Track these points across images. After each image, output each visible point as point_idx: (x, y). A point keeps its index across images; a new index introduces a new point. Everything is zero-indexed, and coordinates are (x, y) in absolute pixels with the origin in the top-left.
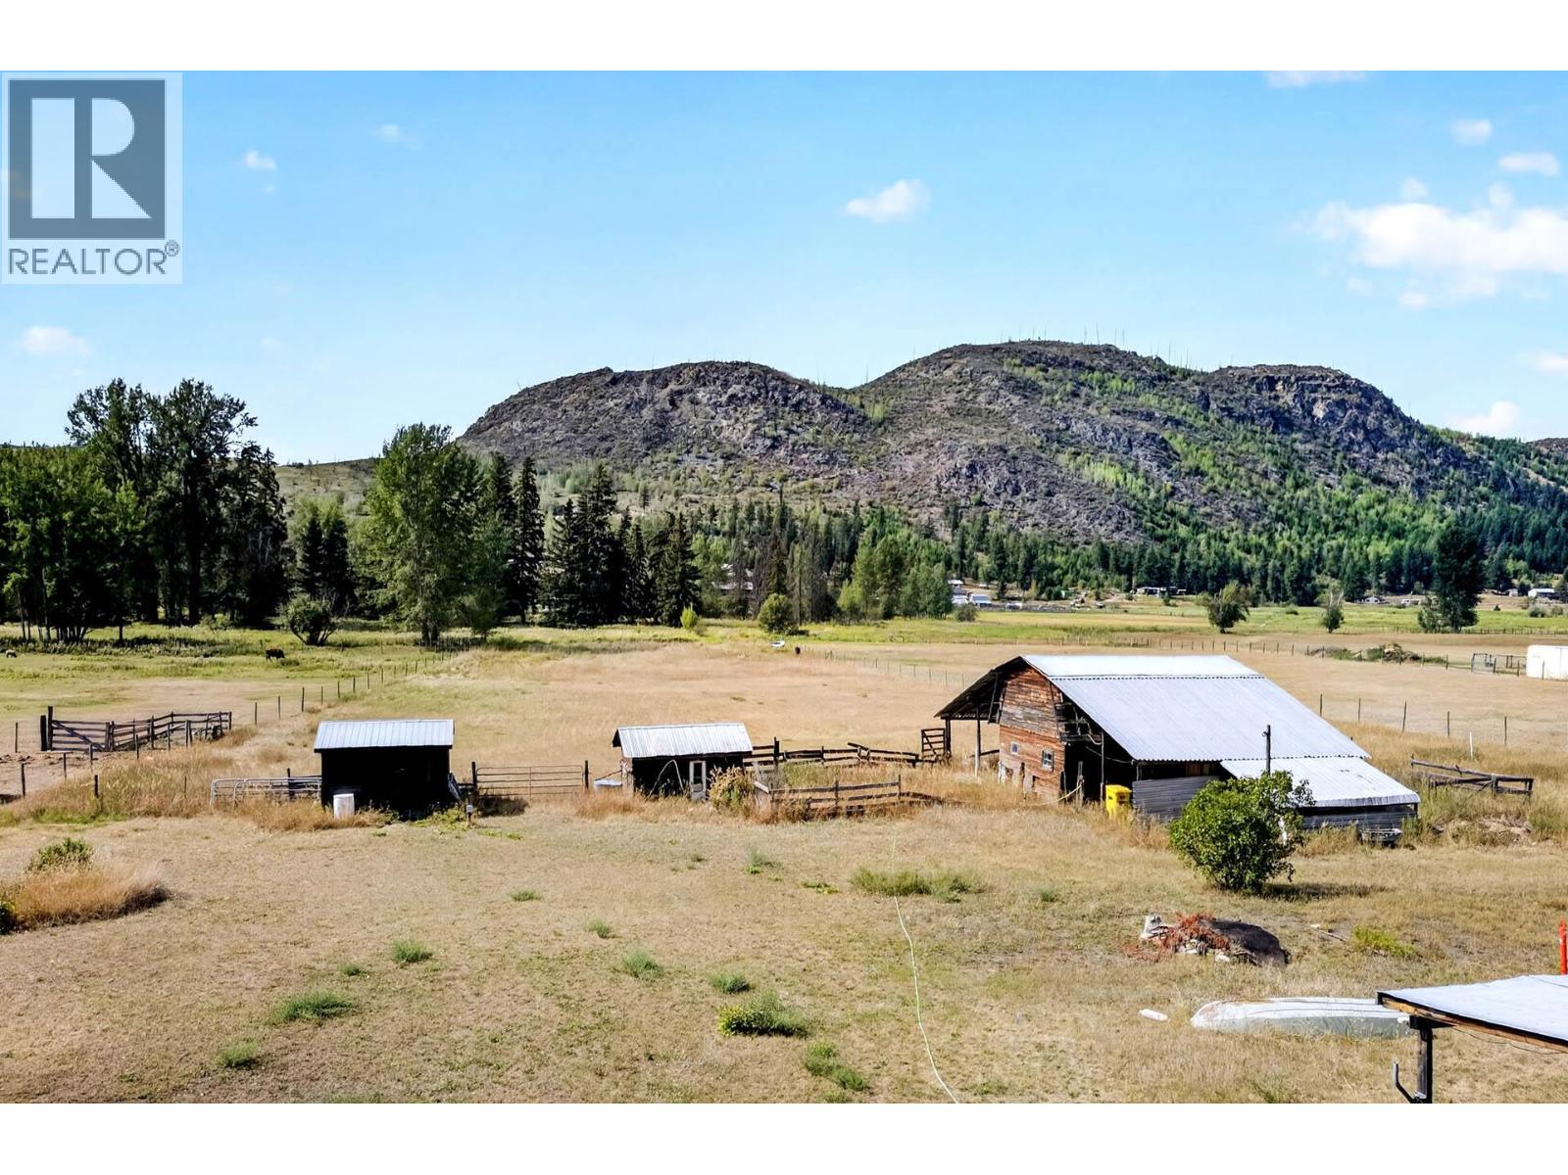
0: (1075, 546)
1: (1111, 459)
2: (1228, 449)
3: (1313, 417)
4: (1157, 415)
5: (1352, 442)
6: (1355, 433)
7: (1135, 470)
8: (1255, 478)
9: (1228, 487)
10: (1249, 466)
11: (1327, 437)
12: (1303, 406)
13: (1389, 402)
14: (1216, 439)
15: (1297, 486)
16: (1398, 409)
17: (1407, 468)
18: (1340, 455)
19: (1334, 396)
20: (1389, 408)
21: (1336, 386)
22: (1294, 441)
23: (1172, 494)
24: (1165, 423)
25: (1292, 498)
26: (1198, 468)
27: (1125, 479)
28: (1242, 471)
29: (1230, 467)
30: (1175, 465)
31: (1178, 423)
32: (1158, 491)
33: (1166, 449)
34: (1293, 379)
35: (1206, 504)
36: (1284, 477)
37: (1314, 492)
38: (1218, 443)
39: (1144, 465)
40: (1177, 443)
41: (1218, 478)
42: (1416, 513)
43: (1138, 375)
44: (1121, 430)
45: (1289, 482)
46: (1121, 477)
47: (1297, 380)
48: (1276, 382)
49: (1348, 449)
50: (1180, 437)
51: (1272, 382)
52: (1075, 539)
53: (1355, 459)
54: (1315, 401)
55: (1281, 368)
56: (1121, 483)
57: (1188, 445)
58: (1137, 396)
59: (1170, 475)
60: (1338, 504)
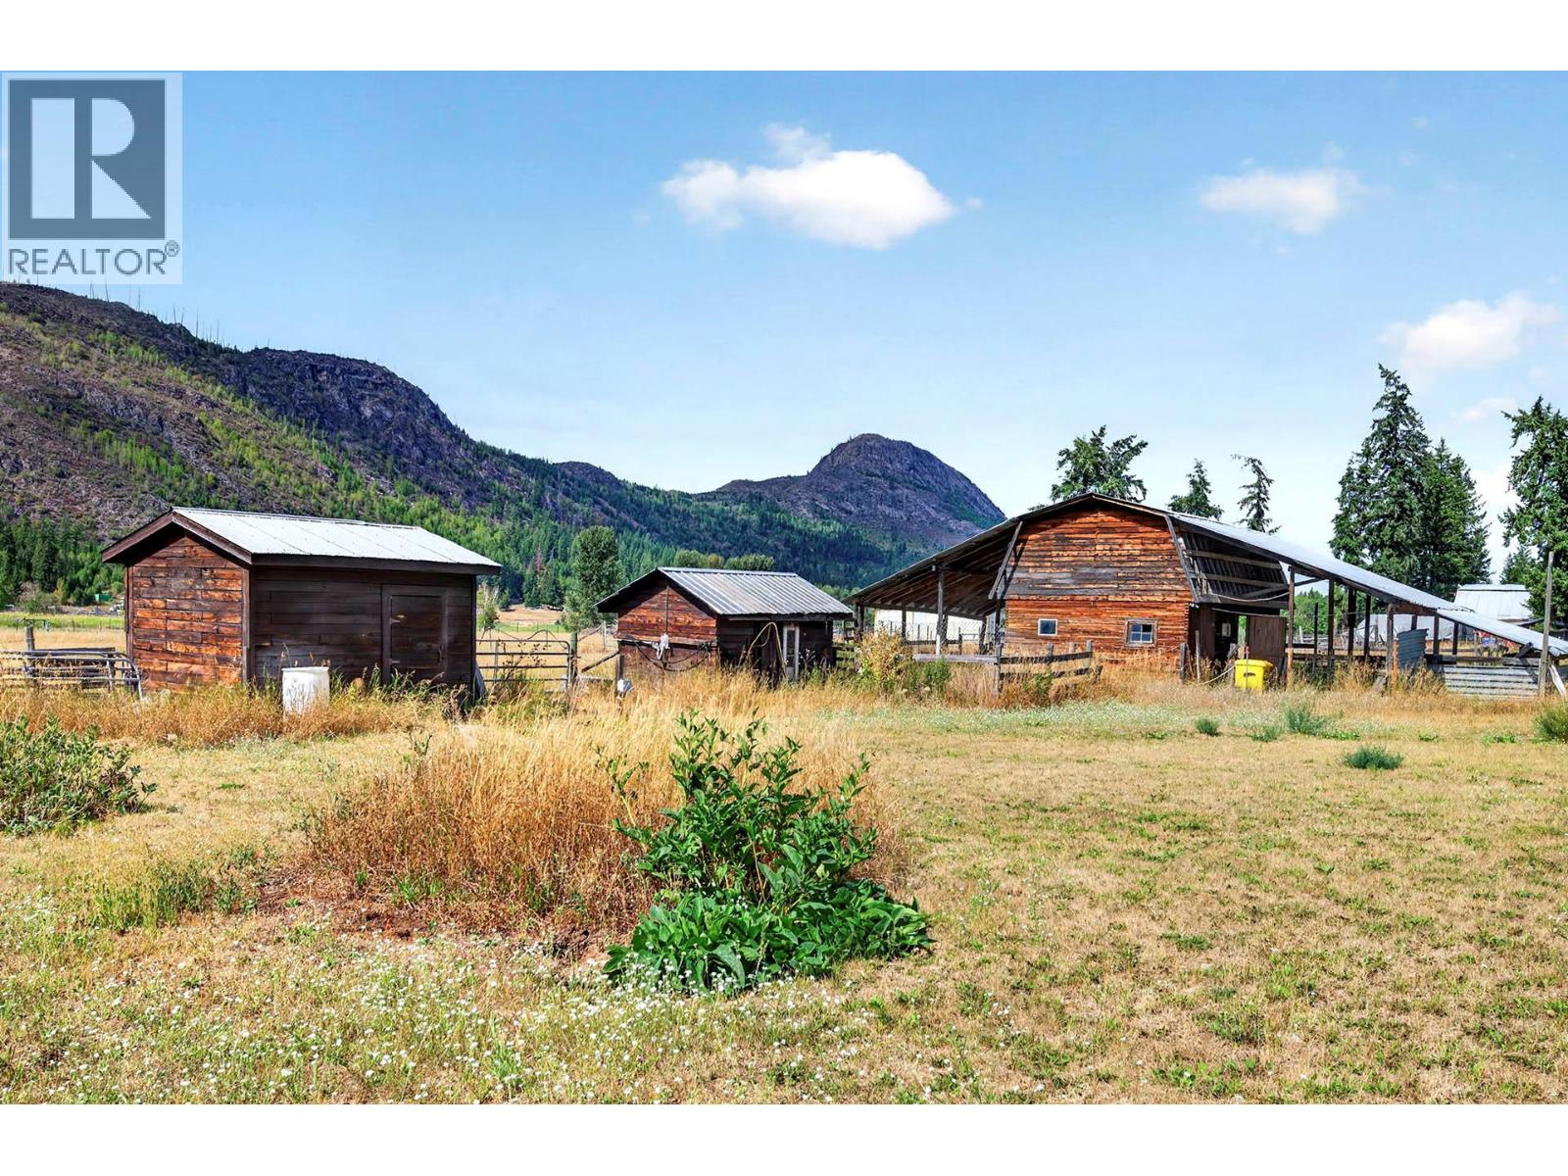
0: (100, 541)
1: (139, 439)
2: (274, 441)
3: (360, 414)
4: (189, 393)
5: (401, 445)
6: (405, 436)
7: (168, 454)
8: (305, 476)
9: (277, 484)
10: (298, 461)
11: (376, 438)
12: (349, 402)
13: (435, 407)
14: (258, 428)
15: (350, 489)
16: (444, 416)
17: (456, 477)
18: (391, 457)
19: (381, 395)
20: (437, 415)
21: (383, 384)
22: (342, 439)
23: (215, 487)
24: (199, 403)
25: (346, 501)
26: (242, 459)
27: (158, 464)
28: (290, 467)
29: (276, 461)
30: (216, 454)
31: (214, 405)
32: (199, 482)
33: (204, 433)
34: (338, 371)
35: (254, 501)
36: (335, 477)
37: (368, 495)
38: (261, 432)
39: (179, 449)
40: (215, 425)
41: (266, 473)
42: (469, 525)
43: (161, 343)
44: (148, 405)
45: (341, 483)
46: (153, 462)
47: (343, 371)
48: (320, 371)
49: (398, 453)
50: (218, 421)
51: (315, 371)
52: (100, 533)
53: (405, 465)
54: (362, 397)
55: (323, 357)
56: (153, 469)
57: (229, 431)
58: (163, 369)
59: (211, 464)
60: (392, 510)
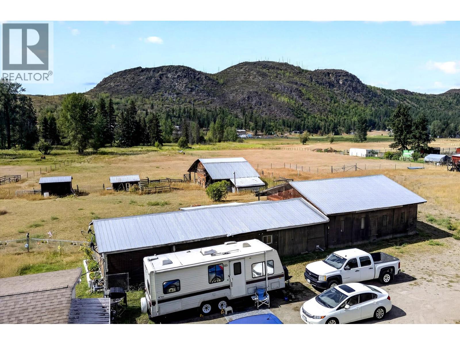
0: (276, 120)
1: (286, 95)
2: (317, 93)
3: (339, 83)
4: (298, 83)
5: (349, 90)
6: (350, 88)
7: (292, 99)
8: (324, 101)
9: (317, 103)
10: (323, 97)
11: (343, 89)
12: (337, 81)
13: (358, 79)
14: (314, 90)
15: (335, 103)
16: (361, 81)
17: (363, 97)
18: (346, 94)
19: (345, 78)
20: (359, 81)
21: (345, 75)
22: (335, 90)
23: (302, 105)
24: (301, 85)
25: (333, 106)
26: (309, 98)
27: (290, 101)
28: (321, 99)
29: (317, 97)
30: (303, 97)
31: (304, 85)
32: (299, 105)
33: (301, 93)
34: (334, 73)
35: (311, 108)
36: (331, 100)
37: (339, 104)
38: (314, 91)
39: (295, 97)
40: (304, 91)
41: (314, 100)
42: (365, 110)
43: (293, 71)
44: (289, 87)
45: (333, 102)
46: (289, 101)
47: (335, 73)
48: (330, 74)
49: (348, 92)
50: (305, 89)
51: (329, 74)
52: (277, 118)
53: (350, 95)
54: (340, 79)
55: (331, 70)
56: (289, 102)
57: (307, 91)
58: (293, 78)
59: (302, 100)
60: (345, 107)
